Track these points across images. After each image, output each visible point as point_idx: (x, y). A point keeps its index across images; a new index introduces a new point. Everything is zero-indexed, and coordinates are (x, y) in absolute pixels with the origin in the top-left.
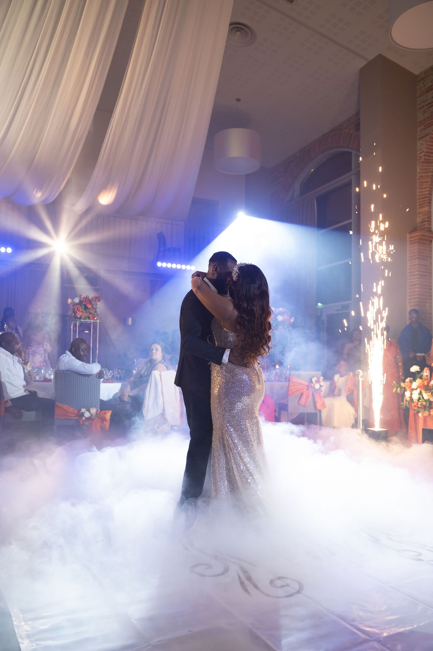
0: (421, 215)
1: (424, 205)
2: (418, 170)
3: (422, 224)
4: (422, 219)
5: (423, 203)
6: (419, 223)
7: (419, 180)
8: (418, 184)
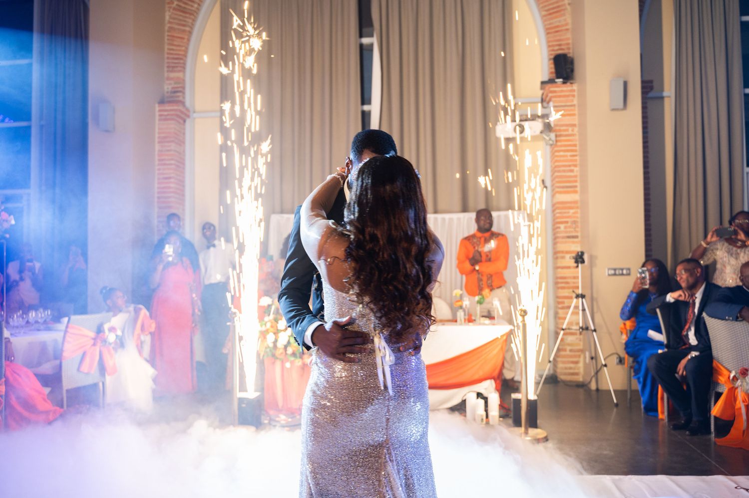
0: (172, 82)
1: (176, 69)
2: (167, 18)
3: (172, 95)
4: (173, 88)
5: (173, 65)
6: (167, 92)
7: (168, 31)
8: (166, 38)
